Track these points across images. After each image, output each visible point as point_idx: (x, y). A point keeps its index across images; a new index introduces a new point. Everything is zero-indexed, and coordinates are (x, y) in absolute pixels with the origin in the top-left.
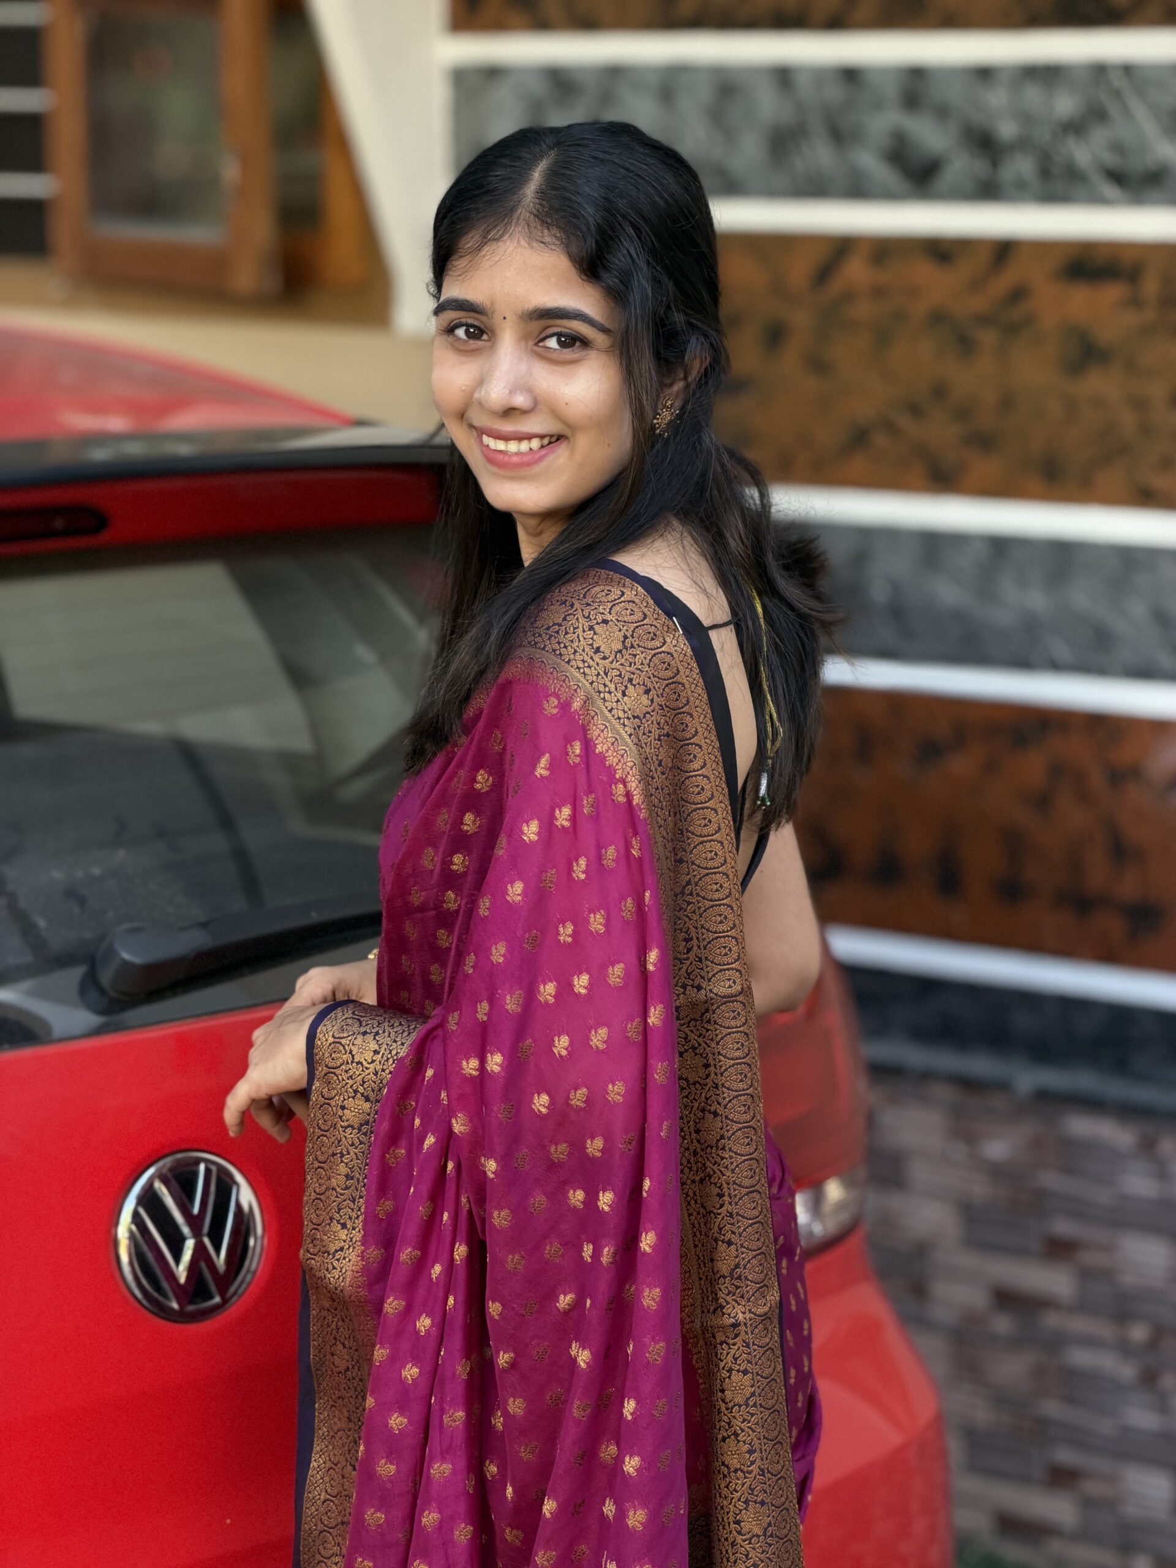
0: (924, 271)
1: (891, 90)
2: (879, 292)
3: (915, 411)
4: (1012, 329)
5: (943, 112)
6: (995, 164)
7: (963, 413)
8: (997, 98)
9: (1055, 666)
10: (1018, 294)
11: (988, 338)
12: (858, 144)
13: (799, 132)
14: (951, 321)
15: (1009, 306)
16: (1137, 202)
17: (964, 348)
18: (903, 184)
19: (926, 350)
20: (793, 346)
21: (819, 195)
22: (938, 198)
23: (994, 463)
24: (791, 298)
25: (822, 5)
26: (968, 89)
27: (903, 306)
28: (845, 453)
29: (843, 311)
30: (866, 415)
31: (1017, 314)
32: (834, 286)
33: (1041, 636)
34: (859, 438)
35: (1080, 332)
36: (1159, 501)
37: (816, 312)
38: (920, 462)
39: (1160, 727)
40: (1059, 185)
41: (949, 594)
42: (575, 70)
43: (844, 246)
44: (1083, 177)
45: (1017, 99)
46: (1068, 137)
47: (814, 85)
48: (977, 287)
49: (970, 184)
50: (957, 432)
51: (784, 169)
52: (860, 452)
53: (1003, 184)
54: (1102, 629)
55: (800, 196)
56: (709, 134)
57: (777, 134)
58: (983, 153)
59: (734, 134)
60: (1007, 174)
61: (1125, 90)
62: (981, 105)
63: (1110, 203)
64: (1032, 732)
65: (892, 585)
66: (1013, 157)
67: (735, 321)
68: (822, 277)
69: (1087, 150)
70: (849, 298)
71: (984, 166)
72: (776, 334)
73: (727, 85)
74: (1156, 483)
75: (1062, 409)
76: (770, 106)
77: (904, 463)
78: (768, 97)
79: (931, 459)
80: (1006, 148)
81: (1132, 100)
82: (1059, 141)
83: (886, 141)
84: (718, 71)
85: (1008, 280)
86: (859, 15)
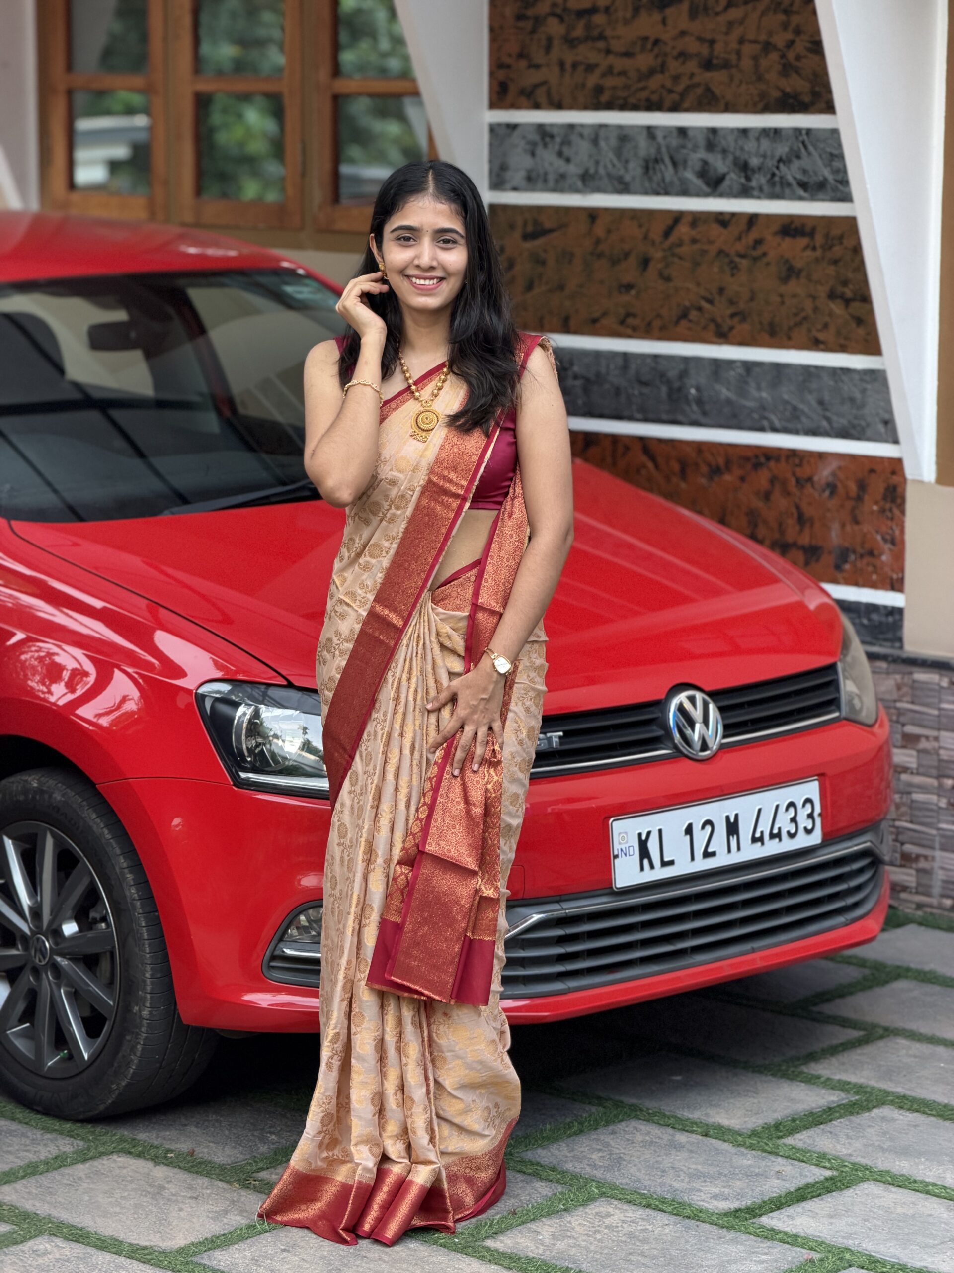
0: (716, 230)
1: (702, 142)
2: (694, 241)
3: (710, 302)
4: (755, 259)
5: (724, 151)
6: (748, 179)
7: (732, 302)
10: (758, 242)
11: (744, 263)
12: (685, 168)
13: (656, 161)
14: (728, 255)
15: (754, 248)
16: (813, 198)
17: (733, 268)
18: (705, 188)
19: (716, 269)
20: (653, 268)
21: (667, 193)
22: (721, 195)
23: (746, 326)
24: (653, 243)
25: (669, 100)
26: (736, 141)
27: (705, 247)
28: (677, 322)
29: (678, 250)
30: (687, 304)
31: (757, 253)
32: (673, 238)
33: (766, 414)
34: (684, 315)
35: (787, 261)
36: (822, 346)
37: (664, 250)
38: (712, 326)
39: (821, 456)
40: (778, 189)
41: (725, 393)
42: (552, 125)
43: (678, 217)
44: (789, 185)
45: (759, 146)
46: (781, 165)
47: (665, 137)
48: (739, 238)
49: (736, 188)
50: (729, 312)
51: (650, 179)
52: (684, 323)
53: (753, 188)
54: (795, 409)
55: (657, 193)
56: (615, 161)
57: (647, 161)
58: (743, 174)
59: (627, 161)
60: (754, 183)
61: (807, 142)
62: (742, 149)
63: (801, 199)
64: (762, 460)
65: (698, 389)
66: (757, 176)
67: (627, 255)
68: (667, 233)
69: (791, 172)
70: (680, 244)
71: (743, 180)
72: (645, 262)
73: (624, 135)
74: (821, 336)
75: (778, 299)
76: (644, 147)
77: (705, 328)
78: (643, 142)
79: (718, 326)
80: (753, 171)
81: (811, 148)
82: (778, 168)
83: (698, 166)
84: (620, 127)
85: (754, 235)
86: (686, 105)
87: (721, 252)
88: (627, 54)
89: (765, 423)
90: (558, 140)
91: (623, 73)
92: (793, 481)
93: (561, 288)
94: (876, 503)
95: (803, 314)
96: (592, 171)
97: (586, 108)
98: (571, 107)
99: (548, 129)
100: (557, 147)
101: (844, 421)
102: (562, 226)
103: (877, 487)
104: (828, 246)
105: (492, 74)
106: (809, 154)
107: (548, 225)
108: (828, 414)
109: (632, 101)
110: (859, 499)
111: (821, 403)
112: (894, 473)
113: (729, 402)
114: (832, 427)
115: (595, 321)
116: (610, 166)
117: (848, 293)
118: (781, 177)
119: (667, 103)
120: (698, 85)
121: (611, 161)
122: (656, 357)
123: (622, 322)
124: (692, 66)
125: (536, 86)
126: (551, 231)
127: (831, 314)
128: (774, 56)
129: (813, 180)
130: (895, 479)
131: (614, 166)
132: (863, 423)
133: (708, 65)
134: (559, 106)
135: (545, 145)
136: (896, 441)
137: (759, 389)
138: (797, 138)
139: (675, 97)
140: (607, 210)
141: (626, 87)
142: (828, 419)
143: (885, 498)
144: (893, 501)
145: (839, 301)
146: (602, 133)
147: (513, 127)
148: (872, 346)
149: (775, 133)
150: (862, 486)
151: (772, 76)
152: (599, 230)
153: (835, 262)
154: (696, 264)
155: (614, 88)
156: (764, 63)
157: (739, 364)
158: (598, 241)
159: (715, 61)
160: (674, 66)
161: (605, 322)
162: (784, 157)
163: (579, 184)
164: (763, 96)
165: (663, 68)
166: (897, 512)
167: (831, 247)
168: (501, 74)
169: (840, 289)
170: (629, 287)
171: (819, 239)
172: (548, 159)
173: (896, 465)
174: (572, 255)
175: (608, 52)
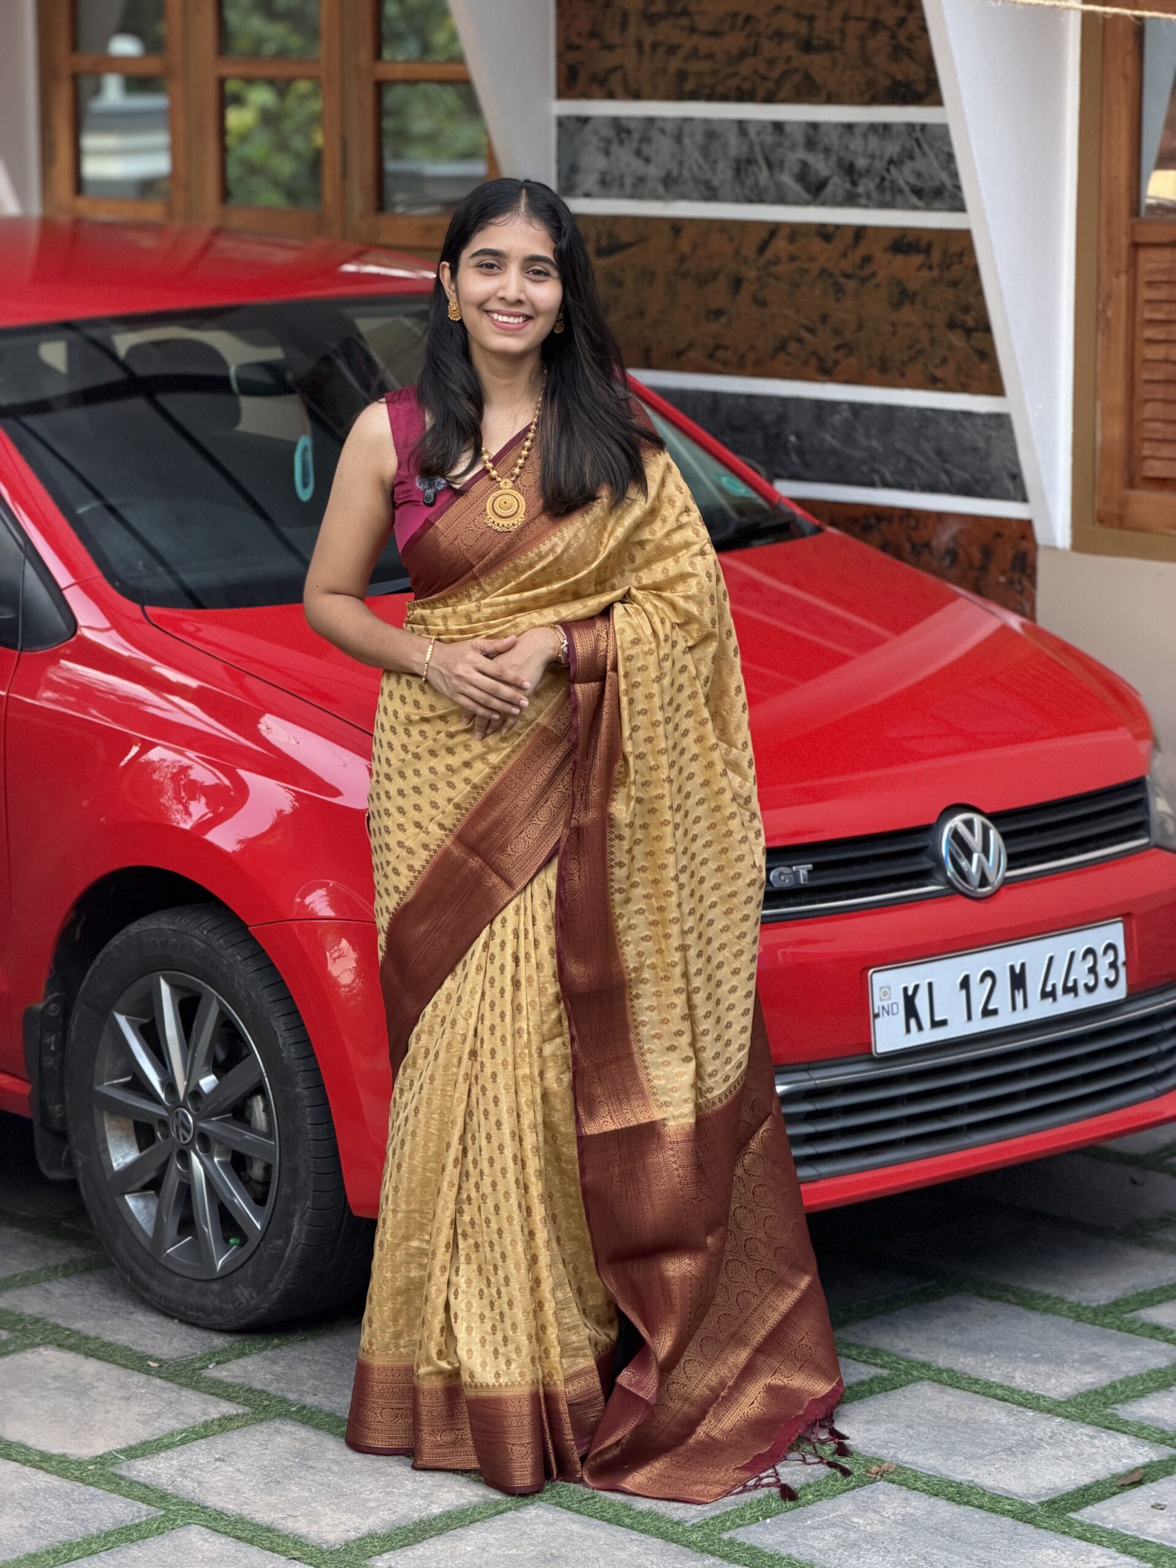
0: (817, 246)
1: (799, 137)
2: (793, 258)
3: (811, 331)
4: (863, 280)
5: (827, 150)
6: (854, 184)
7: (837, 332)
8: (856, 144)
9: (886, 485)
10: (867, 260)
11: (851, 285)
12: (782, 170)
13: (750, 161)
14: (831, 275)
15: (862, 267)
16: (929, 208)
17: (837, 291)
18: (806, 196)
19: (818, 293)
20: (746, 290)
21: (761, 201)
22: (824, 204)
23: (853, 361)
24: (746, 261)
25: (763, 88)
26: (840, 138)
27: (806, 266)
28: (774, 357)
29: (773, 269)
30: (785, 333)
31: (866, 272)
32: (769, 254)
33: (877, 466)
34: (782, 347)
35: (899, 283)
36: (940, 385)
37: (759, 269)
38: (814, 361)
39: (940, 517)
40: (888, 196)
41: (830, 440)
42: (629, 119)
43: (774, 229)
44: (901, 191)
45: (866, 145)
46: (892, 168)
47: (759, 134)
48: (844, 255)
49: (841, 194)
50: (833, 343)
51: (742, 183)
52: (782, 356)
53: (859, 195)
54: (910, 460)
55: (750, 201)
56: (702, 162)
57: (738, 162)
58: (847, 178)
59: (715, 162)
60: (861, 189)
61: (922, 140)
62: (847, 148)
63: (915, 208)
64: (873, 521)
65: (799, 436)
66: (864, 180)
67: (715, 275)
68: (762, 249)
69: (904, 176)
70: (777, 262)
71: (848, 186)
72: (737, 283)
73: (711, 131)
74: (939, 373)
75: (889, 328)
76: (734, 145)
77: (806, 362)
78: (733, 139)
79: (820, 359)
80: (860, 175)
81: (926, 147)
82: (888, 170)
83: (796, 168)
84: (707, 121)
85: (861, 251)
86: (782, 95)
87: (823, 271)
88: (715, 34)
89: (876, 478)
90: (636, 136)
91: (710, 56)
92: (908, 546)
93: (641, 314)
94: (1003, 573)
95: (918, 347)
96: (675, 173)
97: (668, 97)
98: (651, 97)
99: (624, 123)
100: (635, 145)
101: (966, 476)
102: (641, 240)
103: (1005, 553)
104: (946, 266)
105: (559, 57)
106: (924, 154)
107: (625, 238)
108: (948, 467)
109: (720, 89)
110: (983, 568)
111: (939, 453)
112: (1023, 537)
113: (833, 451)
114: (952, 483)
115: (680, 354)
116: (695, 168)
117: (970, 323)
118: (892, 182)
119: (761, 93)
120: (795, 70)
121: (697, 162)
122: (750, 398)
123: (711, 356)
124: (789, 48)
125: (611, 71)
126: (629, 245)
127: (951, 347)
128: (883, 36)
129: (930, 184)
130: (1024, 545)
131: (700, 167)
132: (988, 477)
133: (807, 47)
134: (637, 96)
135: (621, 143)
136: (1025, 500)
137: (868, 436)
138: (910, 134)
139: (770, 85)
140: (692, 221)
141: (714, 73)
142: (946, 472)
143: (1013, 568)
144: (1023, 571)
145: (959, 331)
146: (687, 128)
147: (584, 120)
148: (994, 386)
149: (884, 129)
150: (987, 553)
151: (881, 60)
152: (684, 246)
153: (954, 284)
154: (797, 286)
155: (699, 74)
156: (872, 44)
157: (845, 407)
158: (683, 259)
159: (815, 42)
160: (768, 48)
161: (691, 354)
162: (895, 158)
163: (661, 189)
164: (870, 84)
165: (755, 51)
166: (1026, 583)
167: (949, 267)
168: (571, 57)
169: (960, 317)
170: (718, 314)
171: (936, 256)
172: (624, 158)
173: (1025, 528)
174: (653, 275)
175: (693, 30)
